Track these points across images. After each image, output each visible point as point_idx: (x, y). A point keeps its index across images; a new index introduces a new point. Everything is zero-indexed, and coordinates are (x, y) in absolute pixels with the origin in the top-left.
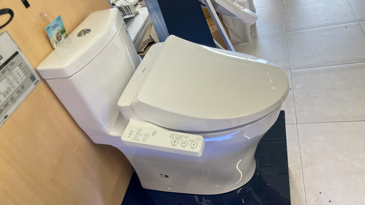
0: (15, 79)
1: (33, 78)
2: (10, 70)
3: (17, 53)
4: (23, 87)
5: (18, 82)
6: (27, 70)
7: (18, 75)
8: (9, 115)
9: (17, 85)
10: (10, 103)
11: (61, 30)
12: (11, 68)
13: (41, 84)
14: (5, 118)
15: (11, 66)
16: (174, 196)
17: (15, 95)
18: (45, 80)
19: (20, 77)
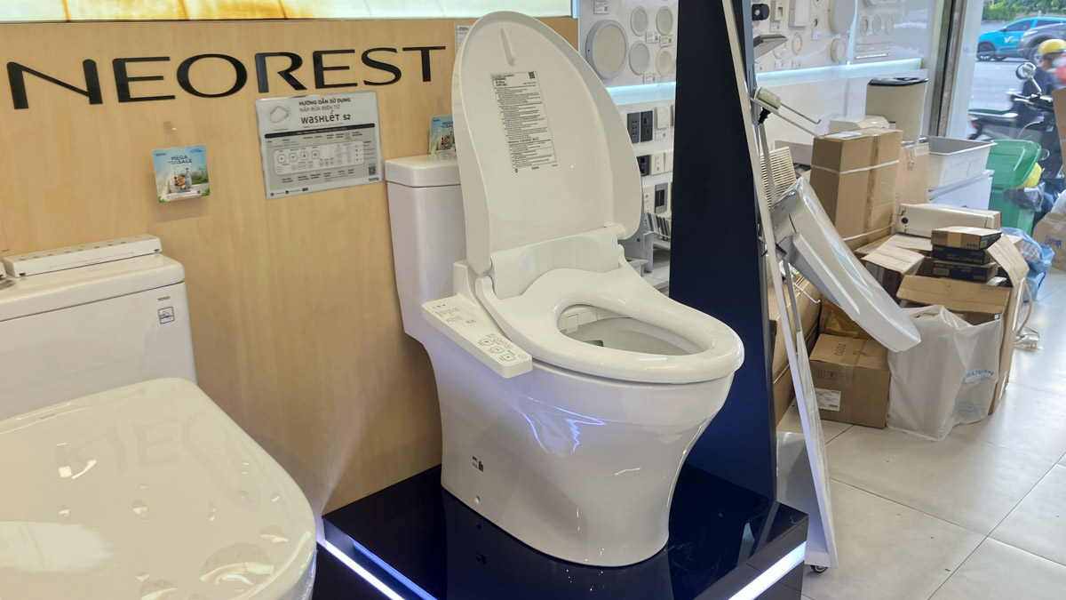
0: (349, 154)
1: (372, 170)
2: (348, 139)
3: (372, 125)
4: (351, 171)
5: (349, 161)
6: (367, 152)
7: (355, 153)
8: (309, 189)
9: (345, 163)
10: (322, 177)
12: (352, 138)
13: (379, 186)
14: (304, 190)
15: (354, 136)
16: (479, 527)
17: (335, 173)
18: (389, 184)
19: (356, 157)
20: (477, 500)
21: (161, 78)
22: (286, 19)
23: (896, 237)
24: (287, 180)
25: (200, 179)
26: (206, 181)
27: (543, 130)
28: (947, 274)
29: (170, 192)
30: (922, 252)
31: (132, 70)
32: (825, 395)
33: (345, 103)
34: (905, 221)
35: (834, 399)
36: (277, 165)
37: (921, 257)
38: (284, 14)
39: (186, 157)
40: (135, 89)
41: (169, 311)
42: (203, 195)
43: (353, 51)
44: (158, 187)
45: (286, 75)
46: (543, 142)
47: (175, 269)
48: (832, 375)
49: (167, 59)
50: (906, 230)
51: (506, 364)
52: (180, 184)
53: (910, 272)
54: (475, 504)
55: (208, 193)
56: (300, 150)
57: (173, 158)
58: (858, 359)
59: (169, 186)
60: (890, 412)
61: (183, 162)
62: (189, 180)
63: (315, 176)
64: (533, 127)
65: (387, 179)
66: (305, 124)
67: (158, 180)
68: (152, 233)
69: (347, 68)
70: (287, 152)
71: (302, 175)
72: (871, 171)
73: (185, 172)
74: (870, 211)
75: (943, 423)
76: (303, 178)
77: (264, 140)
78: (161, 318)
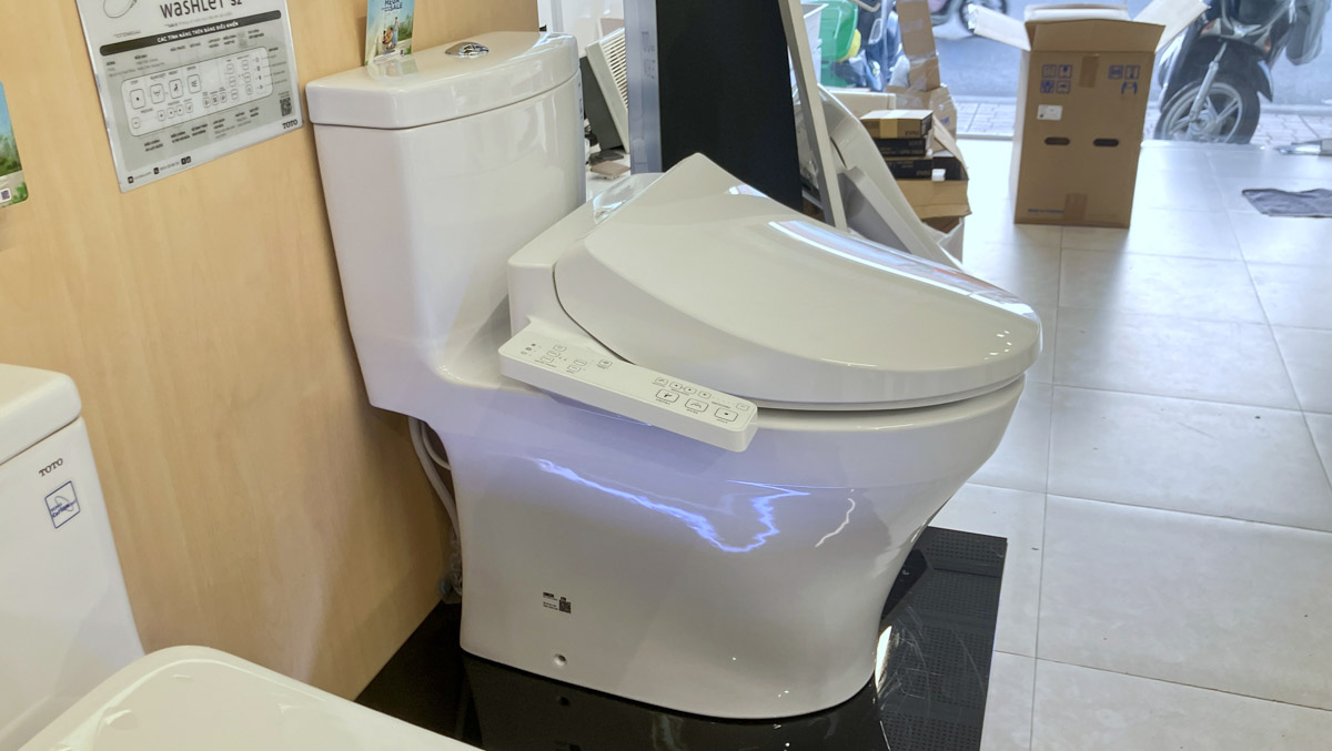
0: (247, 77)
2: (245, 46)
3: (276, 15)
4: (255, 113)
5: (249, 91)
6: (275, 69)
7: (257, 73)
8: (193, 161)
9: (244, 98)
11: (402, 24)
12: (249, 43)
13: (299, 135)
14: (185, 161)
15: (251, 37)
17: (230, 120)
18: (316, 127)
19: (259, 82)
20: (558, 662)
24: (154, 145)
25: (7, 164)
26: (16, 166)
36: (131, 113)
42: (15, 200)
47: (54, 390)
54: (556, 670)
55: (23, 194)
56: (167, 78)
65: (313, 120)
66: (169, 20)
70: (145, 82)
71: (177, 132)
76: (179, 137)
77: (99, 61)
78: (53, 516)
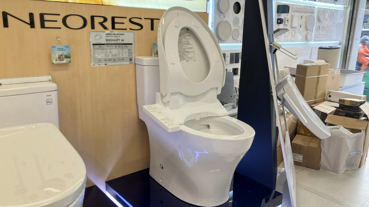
0: (122, 53)
1: (131, 60)
2: (123, 48)
3: (131, 44)
4: (123, 59)
5: (122, 56)
6: (129, 53)
7: (125, 53)
8: (107, 64)
9: (121, 56)
10: (112, 60)
12: (124, 48)
13: (133, 65)
14: (106, 64)
16: (161, 190)
17: (117, 60)
18: (136, 65)
19: (125, 55)
20: (161, 180)
21: (56, 21)
22: (103, 5)
23: (326, 102)
24: (100, 60)
25: (67, 57)
26: (70, 58)
27: (191, 48)
28: (344, 115)
29: (56, 60)
30: (336, 107)
31: (46, 17)
32: (297, 156)
33: (122, 35)
34: (330, 96)
35: (300, 158)
36: (96, 55)
37: (335, 109)
38: (102, 3)
39: (63, 49)
40: (47, 24)
41: (50, 100)
42: (68, 63)
43: (126, 18)
44: (52, 58)
45: (101, 24)
46: (191, 52)
47: (54, 86)
48: (300, 149)
49: (59, 15)
50: (330, 100)
51: (169, 127)
52: (60, 58)
53: (331, 113)
54: (160, 181)
55: (70, 62)
56: (105, 51)
57: (58, 49)
58: (310, 143)
59: (56, 58)
60: (321, 164)
61: (62, 50)
62: (64, 57)
63: (110, 60)
64: (187, 47)
65: (136, 63)
66: (107, 42)
67: (52, 56)
68: (49, 74)
69: (124, 23)
70: (100, 51)
71: (105, 59)
72: (318, 77)
73: (62, 54)
74: (317, 92)
75: (341, 169)
76: (106, 60)
77: (92, 46)
78: (47, 103)
